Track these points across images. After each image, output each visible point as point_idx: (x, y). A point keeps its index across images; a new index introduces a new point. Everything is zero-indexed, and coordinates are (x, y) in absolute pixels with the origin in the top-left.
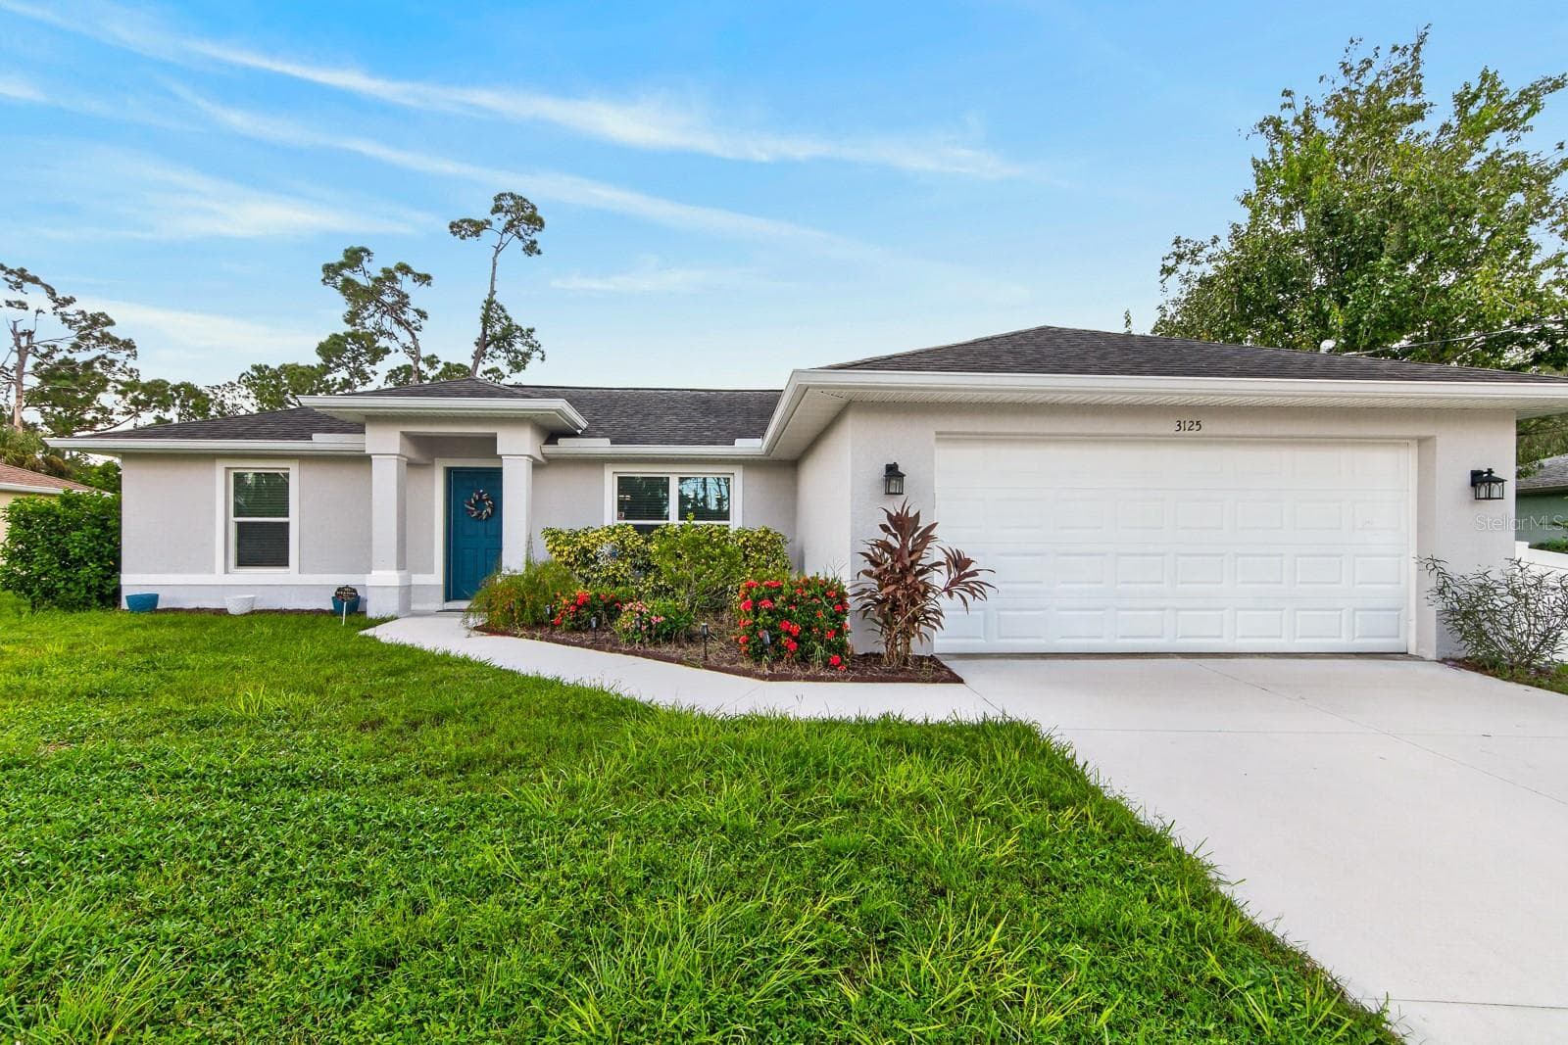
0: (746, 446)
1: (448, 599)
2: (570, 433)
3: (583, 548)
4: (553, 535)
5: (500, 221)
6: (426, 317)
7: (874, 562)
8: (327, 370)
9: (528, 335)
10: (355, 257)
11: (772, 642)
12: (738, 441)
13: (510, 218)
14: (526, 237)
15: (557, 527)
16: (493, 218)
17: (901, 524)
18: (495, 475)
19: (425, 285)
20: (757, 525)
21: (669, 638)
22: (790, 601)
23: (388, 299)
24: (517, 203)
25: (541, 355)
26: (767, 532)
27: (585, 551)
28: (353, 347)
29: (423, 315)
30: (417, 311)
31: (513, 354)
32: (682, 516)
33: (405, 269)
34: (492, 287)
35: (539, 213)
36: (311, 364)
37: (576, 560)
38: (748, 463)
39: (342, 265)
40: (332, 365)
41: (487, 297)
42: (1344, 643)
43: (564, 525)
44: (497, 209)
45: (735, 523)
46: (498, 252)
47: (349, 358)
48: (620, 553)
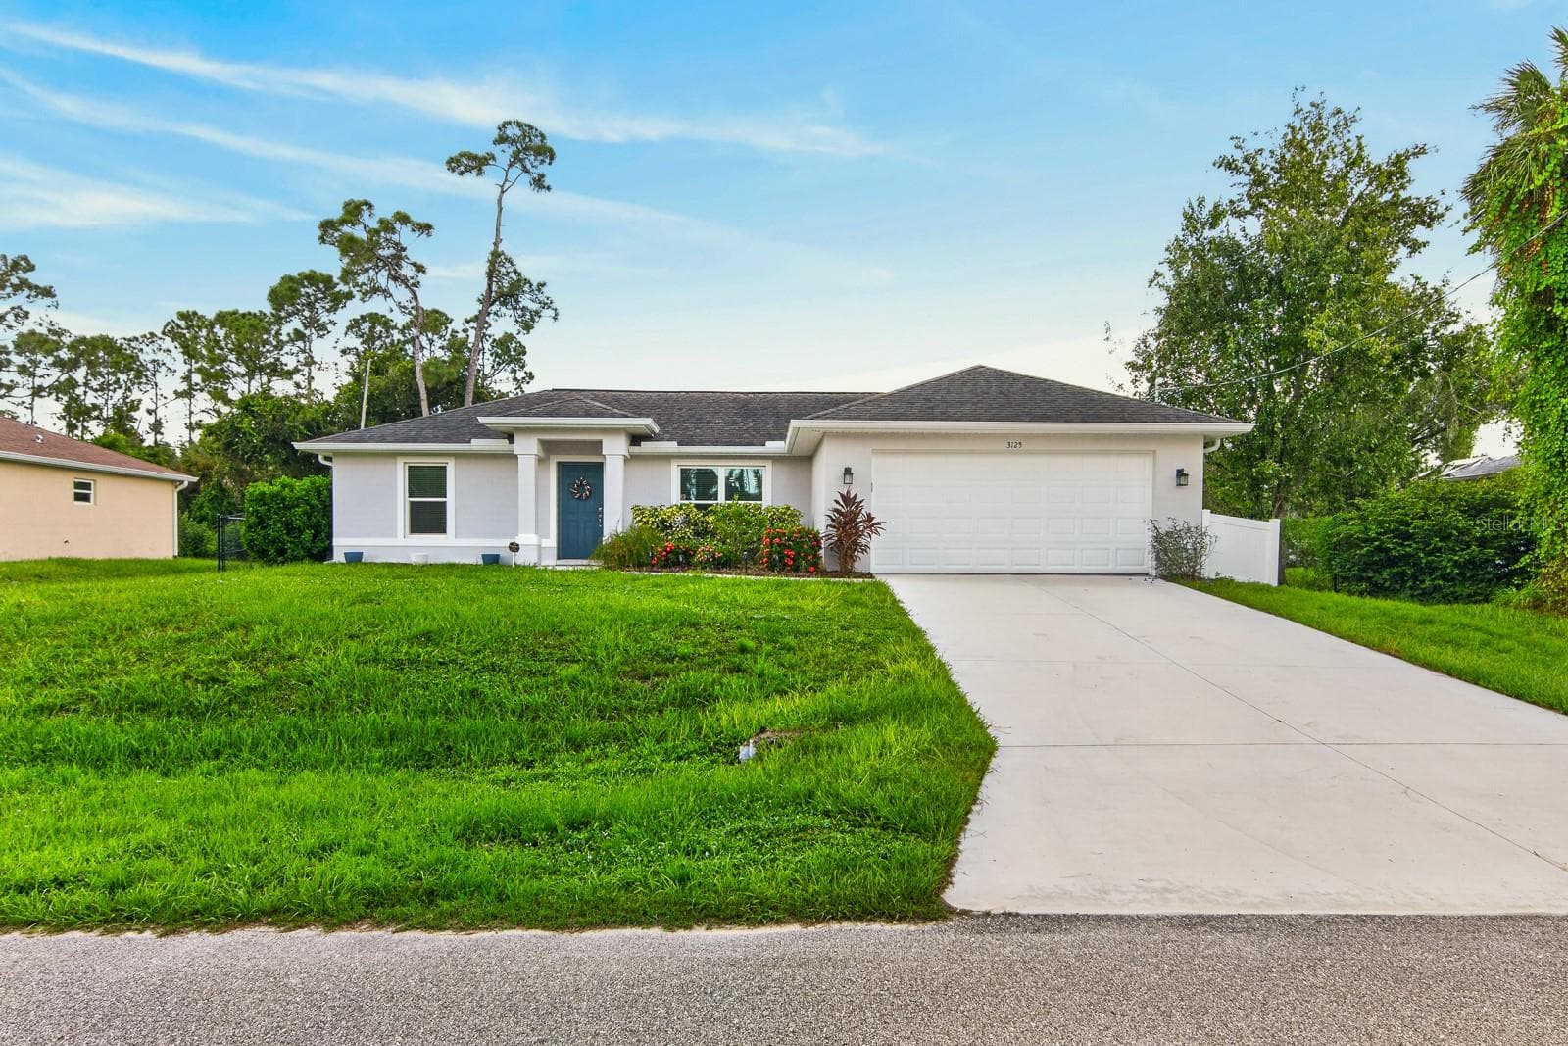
0: (774, 446)
1: (558, 558)
2: (647, 438)
3: (662, 518)
4: (638, 510)
5: (504, 154)
6: (424, 272)
7: (833, 520)
8: (279, 320)
9: (539, 290)
10: (354, 211)
11: (780, 561)
12: (768, 443)
13: (515, 148)
14: (532, 170)
15: (642, 504)
16: (496, 150)
17: (847, 499)
18: (598, 468)
19: (424, 236)
20: (781, 504)
21: (725, 565)
22: (789, 540)
23: (386, 252)
24: (524, 132)
25: (552, 313)
26: (788, 508)
27: (663, 521)
28: (307, 290)
29: (420, 269)
30: (414, 264)
31: (520, 312)
32: (729, 497)
33: (403, 219)
34: (498, 234)
35: (549, 143)
36: (252, 311)
37: (658, 527)
38: (776, 459)
39: (343, 222)
40: (283, 314)
41: (492, 248)
42: (1110, 569)
43: (647, 503)
44: (502, 140)
45: (766, 502)
46: (503, 192)
47: (303, 305)
48: (687, 522)
